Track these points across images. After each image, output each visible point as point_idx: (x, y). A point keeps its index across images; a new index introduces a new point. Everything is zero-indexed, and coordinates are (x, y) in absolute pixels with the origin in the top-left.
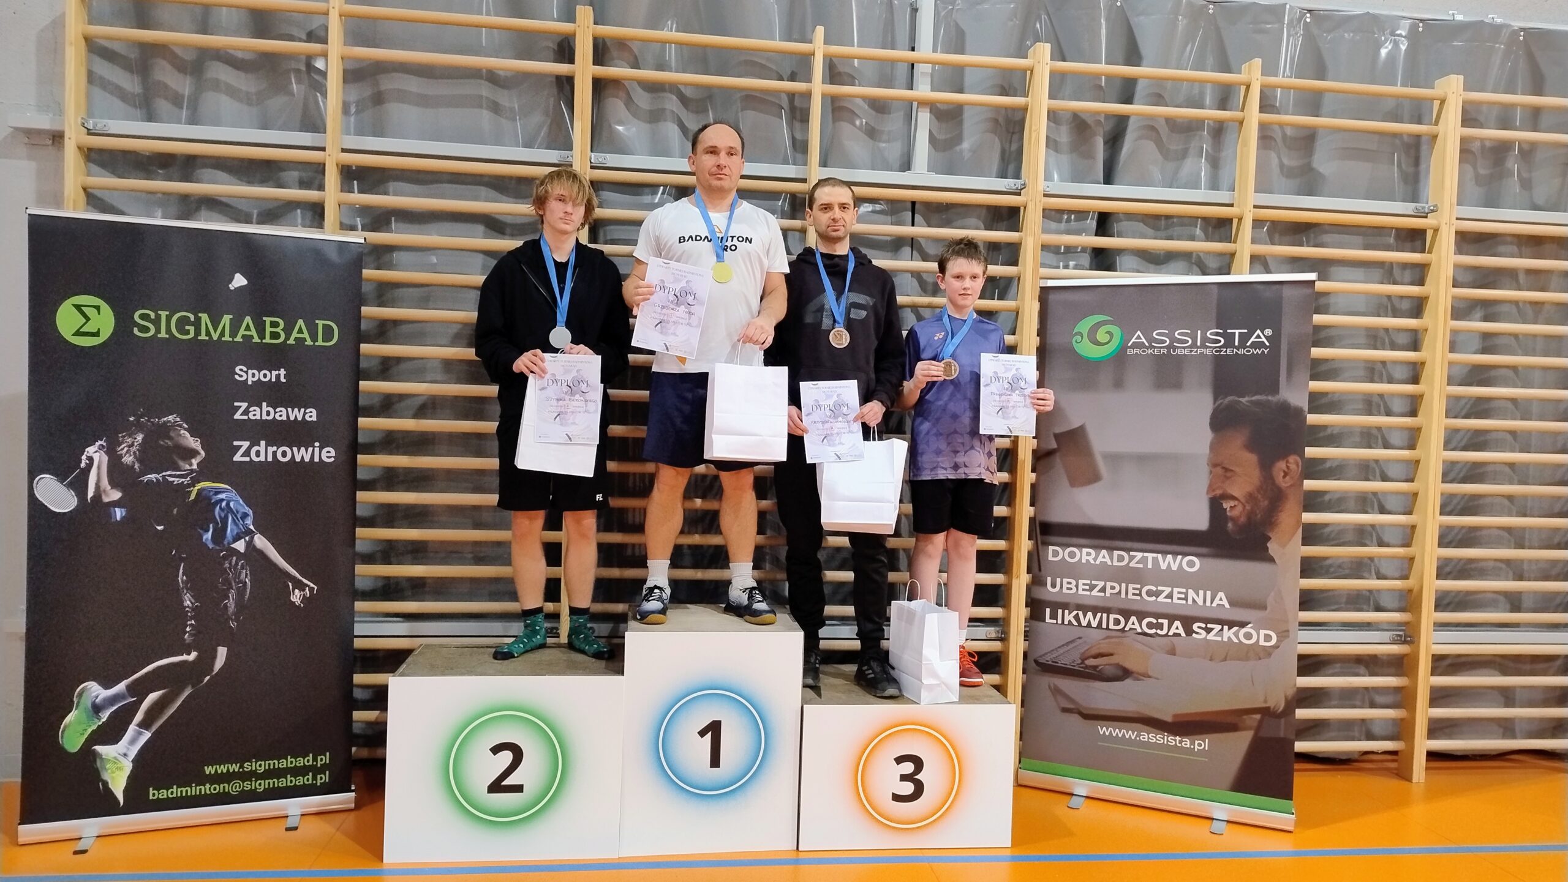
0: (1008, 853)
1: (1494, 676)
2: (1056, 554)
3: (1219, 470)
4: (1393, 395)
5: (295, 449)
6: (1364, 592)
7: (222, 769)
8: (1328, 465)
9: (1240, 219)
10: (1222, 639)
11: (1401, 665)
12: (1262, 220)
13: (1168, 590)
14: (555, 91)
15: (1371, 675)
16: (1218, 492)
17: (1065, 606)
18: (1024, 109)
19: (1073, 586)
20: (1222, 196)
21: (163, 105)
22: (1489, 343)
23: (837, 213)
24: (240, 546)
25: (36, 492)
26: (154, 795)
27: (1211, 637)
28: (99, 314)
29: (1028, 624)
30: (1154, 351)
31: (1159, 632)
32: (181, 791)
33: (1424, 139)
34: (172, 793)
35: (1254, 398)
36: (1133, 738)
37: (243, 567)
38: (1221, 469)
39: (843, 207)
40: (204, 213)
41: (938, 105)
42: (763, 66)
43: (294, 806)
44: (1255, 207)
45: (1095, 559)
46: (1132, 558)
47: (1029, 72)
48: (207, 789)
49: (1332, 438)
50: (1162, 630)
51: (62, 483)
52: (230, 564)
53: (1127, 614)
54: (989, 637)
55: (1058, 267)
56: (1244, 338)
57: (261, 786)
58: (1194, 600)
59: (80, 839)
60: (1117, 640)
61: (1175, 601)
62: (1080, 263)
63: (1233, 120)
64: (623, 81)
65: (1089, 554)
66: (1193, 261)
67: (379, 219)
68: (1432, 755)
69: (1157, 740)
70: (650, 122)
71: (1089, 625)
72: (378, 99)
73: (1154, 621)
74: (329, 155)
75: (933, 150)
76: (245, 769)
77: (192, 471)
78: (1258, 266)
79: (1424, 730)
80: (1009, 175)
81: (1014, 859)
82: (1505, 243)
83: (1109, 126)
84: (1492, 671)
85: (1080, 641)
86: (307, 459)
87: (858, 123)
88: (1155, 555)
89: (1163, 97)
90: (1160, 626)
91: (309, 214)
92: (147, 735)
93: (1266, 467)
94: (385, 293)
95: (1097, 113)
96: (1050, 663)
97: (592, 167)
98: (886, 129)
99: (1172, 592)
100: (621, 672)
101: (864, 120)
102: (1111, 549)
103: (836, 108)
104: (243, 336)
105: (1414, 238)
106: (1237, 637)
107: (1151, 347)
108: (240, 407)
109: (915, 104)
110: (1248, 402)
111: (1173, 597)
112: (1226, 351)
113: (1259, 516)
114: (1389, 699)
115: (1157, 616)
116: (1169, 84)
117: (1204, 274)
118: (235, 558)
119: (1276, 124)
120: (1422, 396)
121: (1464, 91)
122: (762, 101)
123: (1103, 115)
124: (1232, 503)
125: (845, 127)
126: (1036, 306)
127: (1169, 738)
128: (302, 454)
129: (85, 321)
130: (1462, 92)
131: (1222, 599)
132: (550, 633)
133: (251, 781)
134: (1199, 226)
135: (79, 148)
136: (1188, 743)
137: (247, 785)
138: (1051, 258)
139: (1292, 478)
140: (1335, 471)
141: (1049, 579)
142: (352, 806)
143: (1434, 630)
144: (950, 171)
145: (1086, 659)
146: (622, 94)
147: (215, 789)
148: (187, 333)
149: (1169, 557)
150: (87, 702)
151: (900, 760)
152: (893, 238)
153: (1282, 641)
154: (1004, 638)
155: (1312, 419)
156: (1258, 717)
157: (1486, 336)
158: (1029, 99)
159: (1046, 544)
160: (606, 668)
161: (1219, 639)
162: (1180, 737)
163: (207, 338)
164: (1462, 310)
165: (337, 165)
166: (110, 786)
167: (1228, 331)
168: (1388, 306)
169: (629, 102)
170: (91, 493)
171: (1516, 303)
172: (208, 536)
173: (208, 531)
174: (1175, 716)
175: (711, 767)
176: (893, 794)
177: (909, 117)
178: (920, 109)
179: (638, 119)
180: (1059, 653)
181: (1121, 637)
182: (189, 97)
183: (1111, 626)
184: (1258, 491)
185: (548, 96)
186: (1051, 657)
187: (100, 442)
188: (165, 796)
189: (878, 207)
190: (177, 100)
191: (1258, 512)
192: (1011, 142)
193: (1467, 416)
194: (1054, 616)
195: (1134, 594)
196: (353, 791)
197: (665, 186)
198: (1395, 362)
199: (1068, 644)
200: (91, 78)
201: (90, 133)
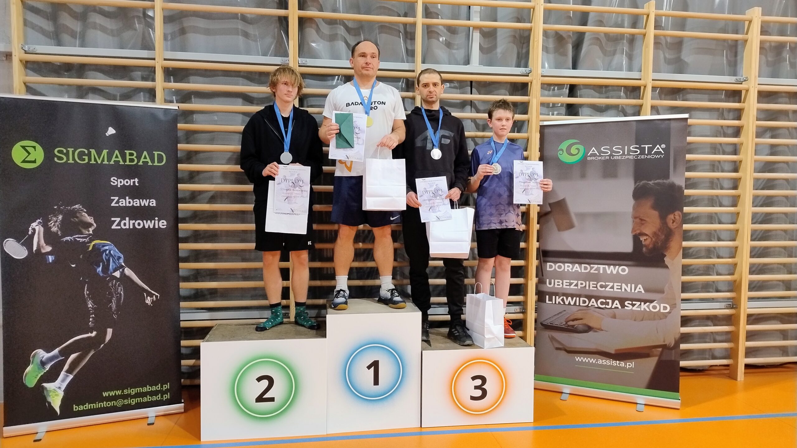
0: (532, 425)
1: (778, 324)
2: (551, 267)
3: (638, 220)
4: (724, 179)
5: (145, 221)
6: (710, 283)
7: (112, 393)
8: (691, 216)
9: (645, 87)
10: (641, 309)
11: (730, 320)
12: (656, 87)
13: (611, 284)
14: (278, 25)
15: (714, 326)
16: (638, 232)
17: (556, 294)
18: (530, 30)
19: (560, 283)
20: (635, 75)
21: (66, 37)
22: (774, 150)
23: (432, 88)
24: (117, 274)
25: (5, 248)
26: (76, 408)
27: (635, 308)
28: (35, 151)
29: (536, 304)
30: (602, 158)
31: (607, 306)
32: (91, 406)
33: (739, 42)
34: (86, 407)
35: (656, 182)
36: (594, 362)
37: (119, 286)
38: (639, 220)
39: (435, 84)
40: (90, 95)
41: (483, 29)
42: (390, 9)
43: (151, 412)
44: (653, 80)
45: (572, 269)
46: (591, 268)
47: (532, 10)
48: (105, 404)
49: (694, 202)
50: (608, 305)
51: (19, 243)
52: (112, 284)
53: (589, 298)
54: (516, 311)
55: (549, 115)
56: (650, 149)
57: (133, 402)
58: (625, 289)
59: (37, 433)
60: (585, 311)
61: (615, 290)
62: (560, 112)
63: (640, 34)
64: (315, 19)
65: (568, 266)
66: (620, 110)
67: (185, 97)
68: (747, 366)
69: (607, 363)
70: (330, 42)
71: (569, 304)
72: (183, 31)
73: (604, 301)
74: (157, 62)
75: (481, 53)
76: (125, 393)
77: (90, 235)
78: (654, 112)
79: (743, 353)
80: (522, 66)
81: (535, 428)
82: (782, 97)
83: (574, 38)
84: (776, 322)
85: (564, 312)
86: (151, 227)
87: (441, 39)
88: (604, 266)
89: (603, 22)
90: (607, 304)
91: (147, 95)
92: (71, 377)
93: (663, 218)
94: (190, 136)
95: (569, 31)
96: (549, 324)
97: (299, 66)
98: (456, 43)
99: (613, 285)
100: (324, 336)
101: (444, 38)
102: (580, 264)
103: (430, 31)
104: (114, 161)
105: (735, 95)
106: (649, 308)
107: (600, 156)
108: (114, 199)
109: (471, 29)
110: (653, 183)
111: (614, 288)
112: (641, 157)
113: (660, 244)
114: (723, 338)
115: (606, 298)
116: (606, 15)
117: (625, 116)
118: (114, 281)
119: (662, 35)
120: (740, 179)
121: (762, 16)
122: (390, 28)
123: (571, 32)
124: (645, 238)
125: (434, 41)
126: (538, 135)
127: (613, 362)
128: (149, 224)
129: (28, 154)
130: (761, 17)
131: (640, 288)
132: (285, 316)
133: (128, 399)
134: (622, 91)
135: (21, 61)
136: (623, 364)
137: (126, 402)
138: (545, 110)
139: (677, 223)
140: (694, 219)
141: (548, 280)
142: (183, 410)
143: (748, 301)
144: (490, 64)
145: (568, 322)
146: (314, 26)
147: (109, 404)
148: (84, 160)
149: (612, 267)
150: (37, 360)
151: (474, 378)
152: (461, 101)
153: (672, 310)
154: (524, 312)
155: (687, 192)
156: (660, 349)
157: (773, 146)
158: (532, 24)
159: (546, 262)
160: (316, 334)
161: (639, 309)
162: (619, 361)
163: (95, 163)
164: (761, 132)
165: (162, 67)
166: (52, 405)
167: (642, 146)
168: (721, 132)
169: (318, 30)
170: (35, 248)
171: (788, 128)
172: (100, 269)
173: (100, 266)
174: (616, 350)
175: (374, 385)
176: (471, 396)
177: (468, 36)
178: (474, 31)
179: (324, 39)
180: (554, 319)
181: (588, 310)
182: (80, 32)
183: (581, 304)
184: (659, 231)
185: (274, 28)
186: (550, 321)
187: (39, 220)
188: (82, 409)
189: (452, 85)
190: (73, 35)
191: (659, 242)
192: (522, 48)
193: (763, 189)
194: (550, 300)
195: (593, 287)
196: (183, 403)
197: (339, 76)
198: (725, 161)
199: (558, 314)
200: (26, 23)
201: (26, 52)
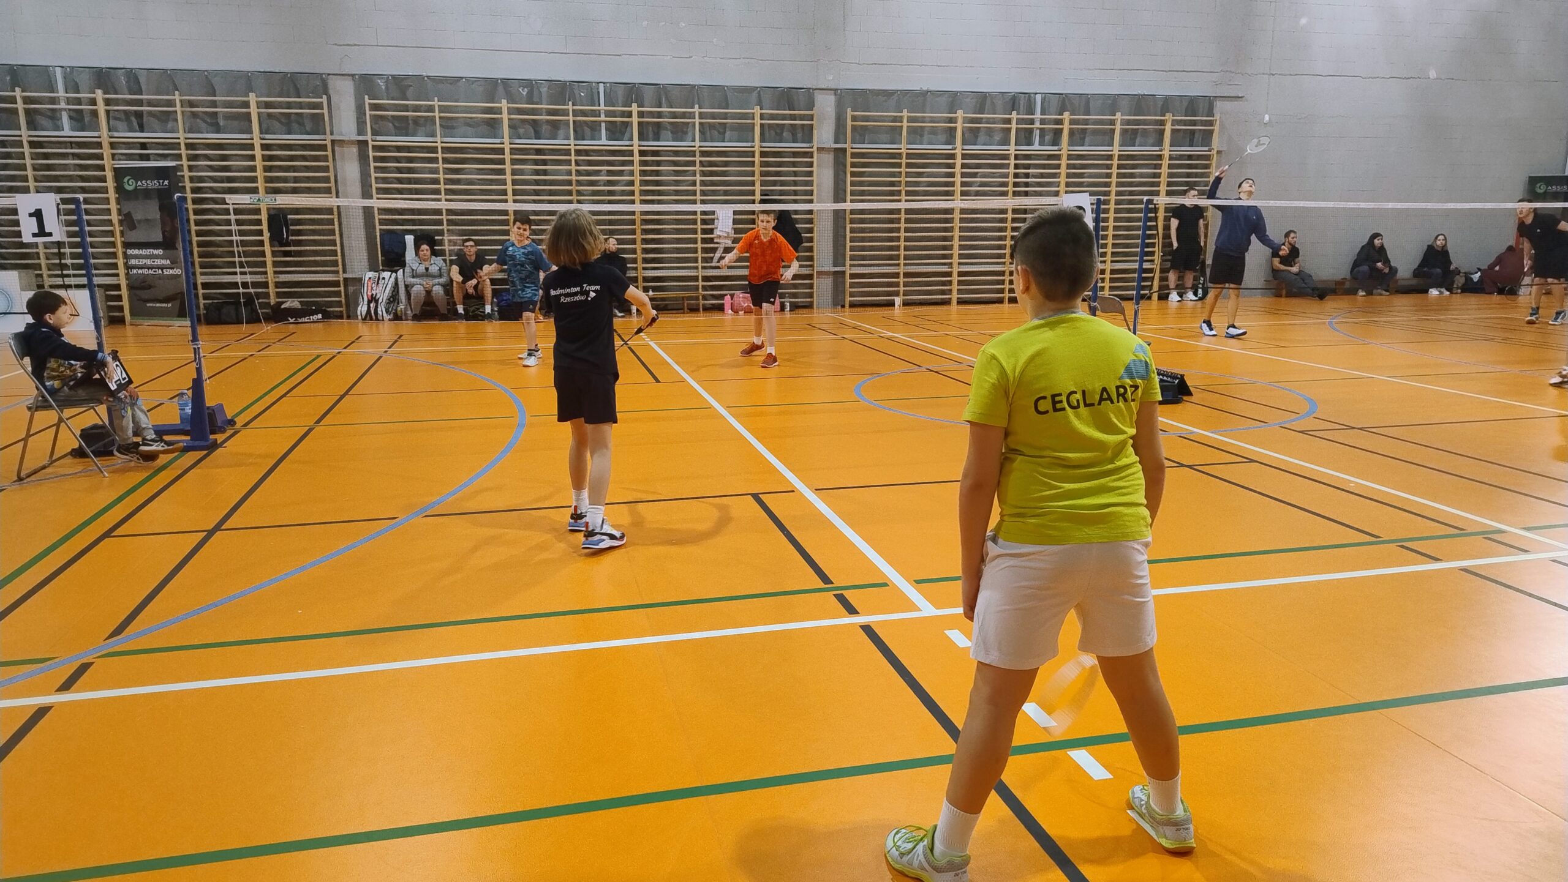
2: (129, 252)
13: (156, 260)
16: (163, 230)
17: (133, 268)
18: (96, 110)
19: (134, 261)
27: (167, 273)
35: (167, 200)
41: (71, 110)
44: (185, 138)
46: (147, 251)
50: (157, 272)
53: (148, 268)
56: (163, 183)
58: (162, 262)
65: (137, 251)
69: (160, 305)
71: (140, 273)
73: (155, 270)
75: (73, 124)
83: (136, 114)
85: (138, 278)
89: (155, 105)
93: (172, 221)
96: (133, 286)
102: (142, 249)
106: (173, 272)
111: (158, 262)
123: (132, 111)
124: (167, 233)
126: (112, 174)
130: (255, 98)
131: (168, 262)
136: (167, 304)
138: (118, 158)
141: (129, 260)
145: (140, 283)
149: (155, 250)
161: (169, 273)
174: (162, 297)
178: (63, 112)
180: (134, 282)
181: (147, 275)
183: (145, 273)
191: (172, 235)
194: (131, 271)
195: (149, 262)
